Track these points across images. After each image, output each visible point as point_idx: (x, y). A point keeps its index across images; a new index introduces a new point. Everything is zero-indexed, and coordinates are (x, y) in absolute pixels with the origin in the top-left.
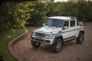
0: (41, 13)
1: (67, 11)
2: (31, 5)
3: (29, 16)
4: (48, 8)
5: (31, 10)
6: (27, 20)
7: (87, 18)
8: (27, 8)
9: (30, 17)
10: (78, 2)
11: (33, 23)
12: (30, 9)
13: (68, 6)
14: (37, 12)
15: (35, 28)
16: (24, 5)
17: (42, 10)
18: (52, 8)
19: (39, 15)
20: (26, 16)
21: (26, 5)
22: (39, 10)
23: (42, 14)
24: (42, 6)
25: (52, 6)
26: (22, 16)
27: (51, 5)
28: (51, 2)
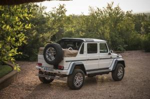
0: (41, 36)
1: (90, 31)
2: (27, 18)
3: (23, 39)
4: (55, 27)
5: (26, 27)
6: (19, 47)
7: (126, 43)
8: (18, 23)
9: (24, 42)
10: (110, 15)
11: (26, 55)
12: (24, 26)
13: (92, 23)
14: (34, 34)
15: (29, 63)
16: (11, 18)
17: (42, 29)
18: (62, 26)
19: (38, 39)
20: (16, 38)
21: (17, 18)
22: (37, 30)
23: (43, 37)
24: (44, 22)
25: (62, 22)
26: (9, 38)
27: (59, 20)
28: (60, 15)
